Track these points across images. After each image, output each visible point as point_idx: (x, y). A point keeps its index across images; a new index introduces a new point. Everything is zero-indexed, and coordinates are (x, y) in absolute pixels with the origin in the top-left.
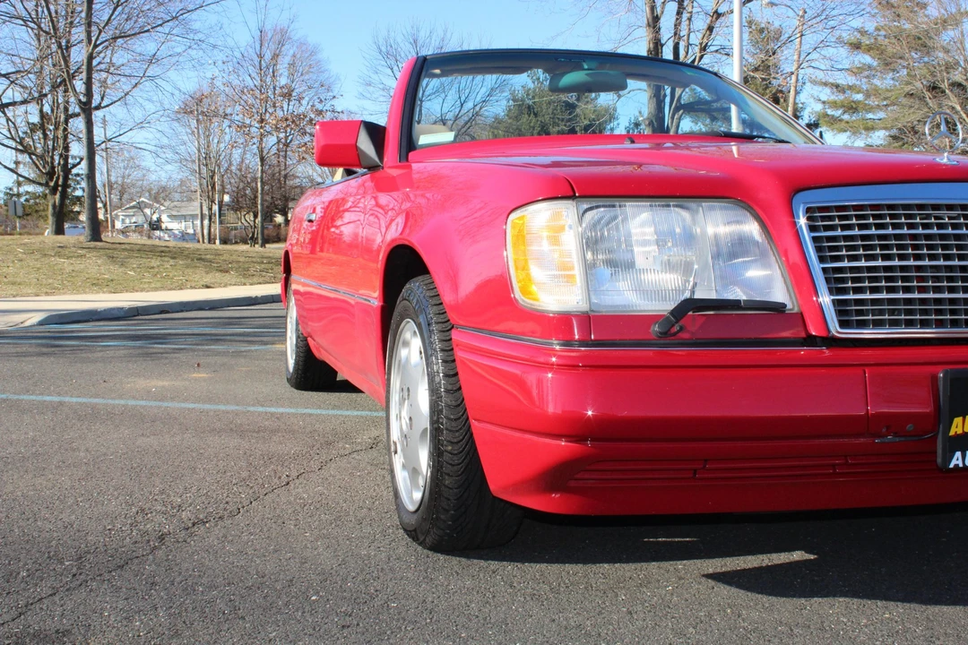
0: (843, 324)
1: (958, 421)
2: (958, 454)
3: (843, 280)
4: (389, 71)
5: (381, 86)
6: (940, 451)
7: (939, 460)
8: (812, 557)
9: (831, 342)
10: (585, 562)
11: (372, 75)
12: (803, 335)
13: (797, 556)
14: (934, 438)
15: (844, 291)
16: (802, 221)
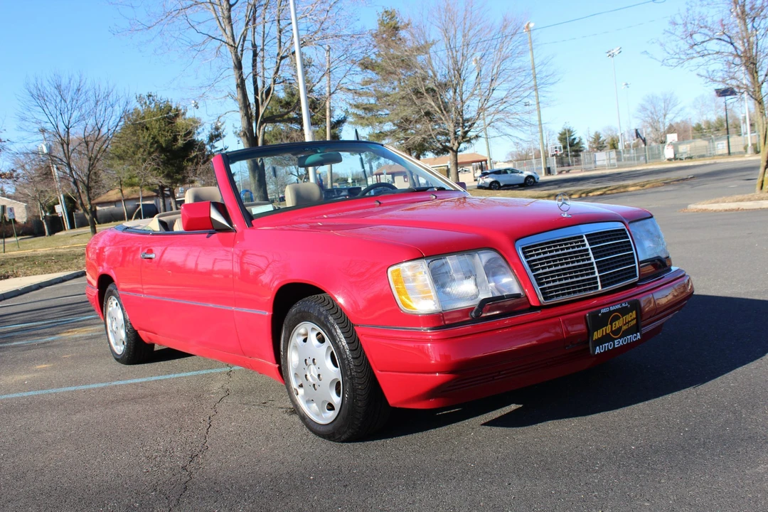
0: (545, 298)
1: (595, 333)
2: (598, 348)
3: (542, 279)
4: (41, 110)
5: (34, 120)
6: (591, 348)
7: (591, 352)
8: (521, 406)
9: (541, 307)
10: (422, 431)
11: (26, 112)
12: (529, 306)
13: (513, 407)
14: (588, 342)
15: (543, 284)
16: (520, 252)
